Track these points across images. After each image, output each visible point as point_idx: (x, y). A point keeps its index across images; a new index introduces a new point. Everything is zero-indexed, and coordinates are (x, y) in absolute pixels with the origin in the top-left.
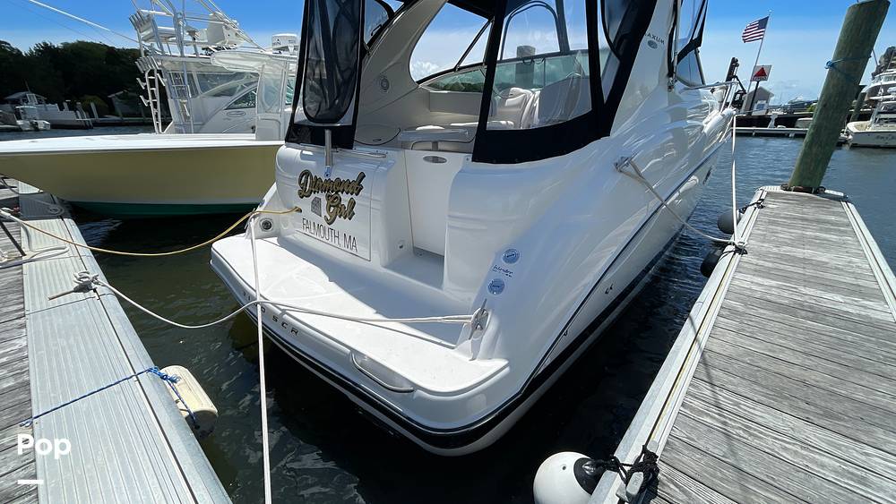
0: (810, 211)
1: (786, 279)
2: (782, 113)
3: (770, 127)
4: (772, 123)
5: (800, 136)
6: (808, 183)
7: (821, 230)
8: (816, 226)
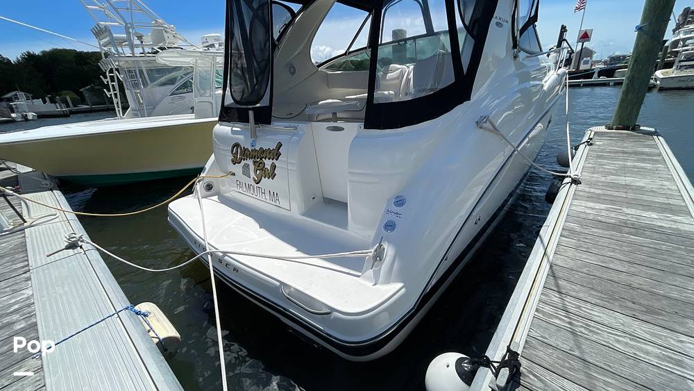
0: (629, 146)
1: (613, 202)
2: (603, 66)
3: (595, 79)
4: (596, 75)
5: (618, 84)
6: (626, 122)
7: (638, 161)
8: (634, 157)
